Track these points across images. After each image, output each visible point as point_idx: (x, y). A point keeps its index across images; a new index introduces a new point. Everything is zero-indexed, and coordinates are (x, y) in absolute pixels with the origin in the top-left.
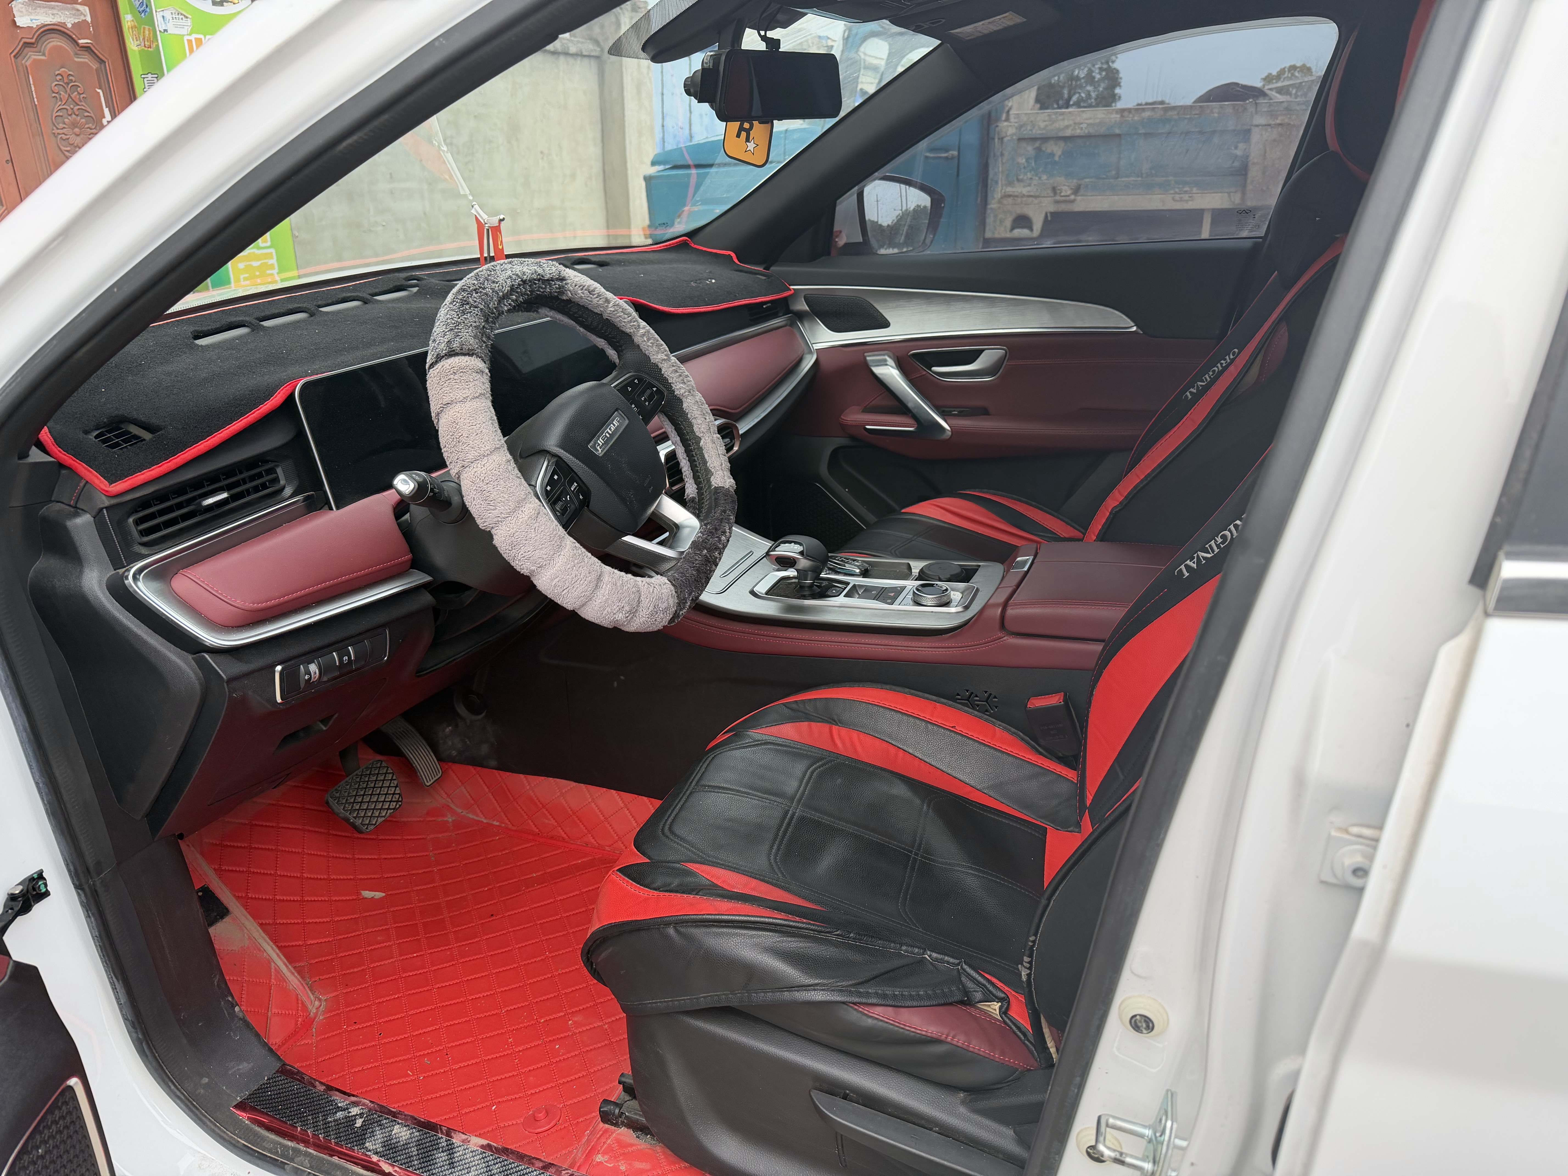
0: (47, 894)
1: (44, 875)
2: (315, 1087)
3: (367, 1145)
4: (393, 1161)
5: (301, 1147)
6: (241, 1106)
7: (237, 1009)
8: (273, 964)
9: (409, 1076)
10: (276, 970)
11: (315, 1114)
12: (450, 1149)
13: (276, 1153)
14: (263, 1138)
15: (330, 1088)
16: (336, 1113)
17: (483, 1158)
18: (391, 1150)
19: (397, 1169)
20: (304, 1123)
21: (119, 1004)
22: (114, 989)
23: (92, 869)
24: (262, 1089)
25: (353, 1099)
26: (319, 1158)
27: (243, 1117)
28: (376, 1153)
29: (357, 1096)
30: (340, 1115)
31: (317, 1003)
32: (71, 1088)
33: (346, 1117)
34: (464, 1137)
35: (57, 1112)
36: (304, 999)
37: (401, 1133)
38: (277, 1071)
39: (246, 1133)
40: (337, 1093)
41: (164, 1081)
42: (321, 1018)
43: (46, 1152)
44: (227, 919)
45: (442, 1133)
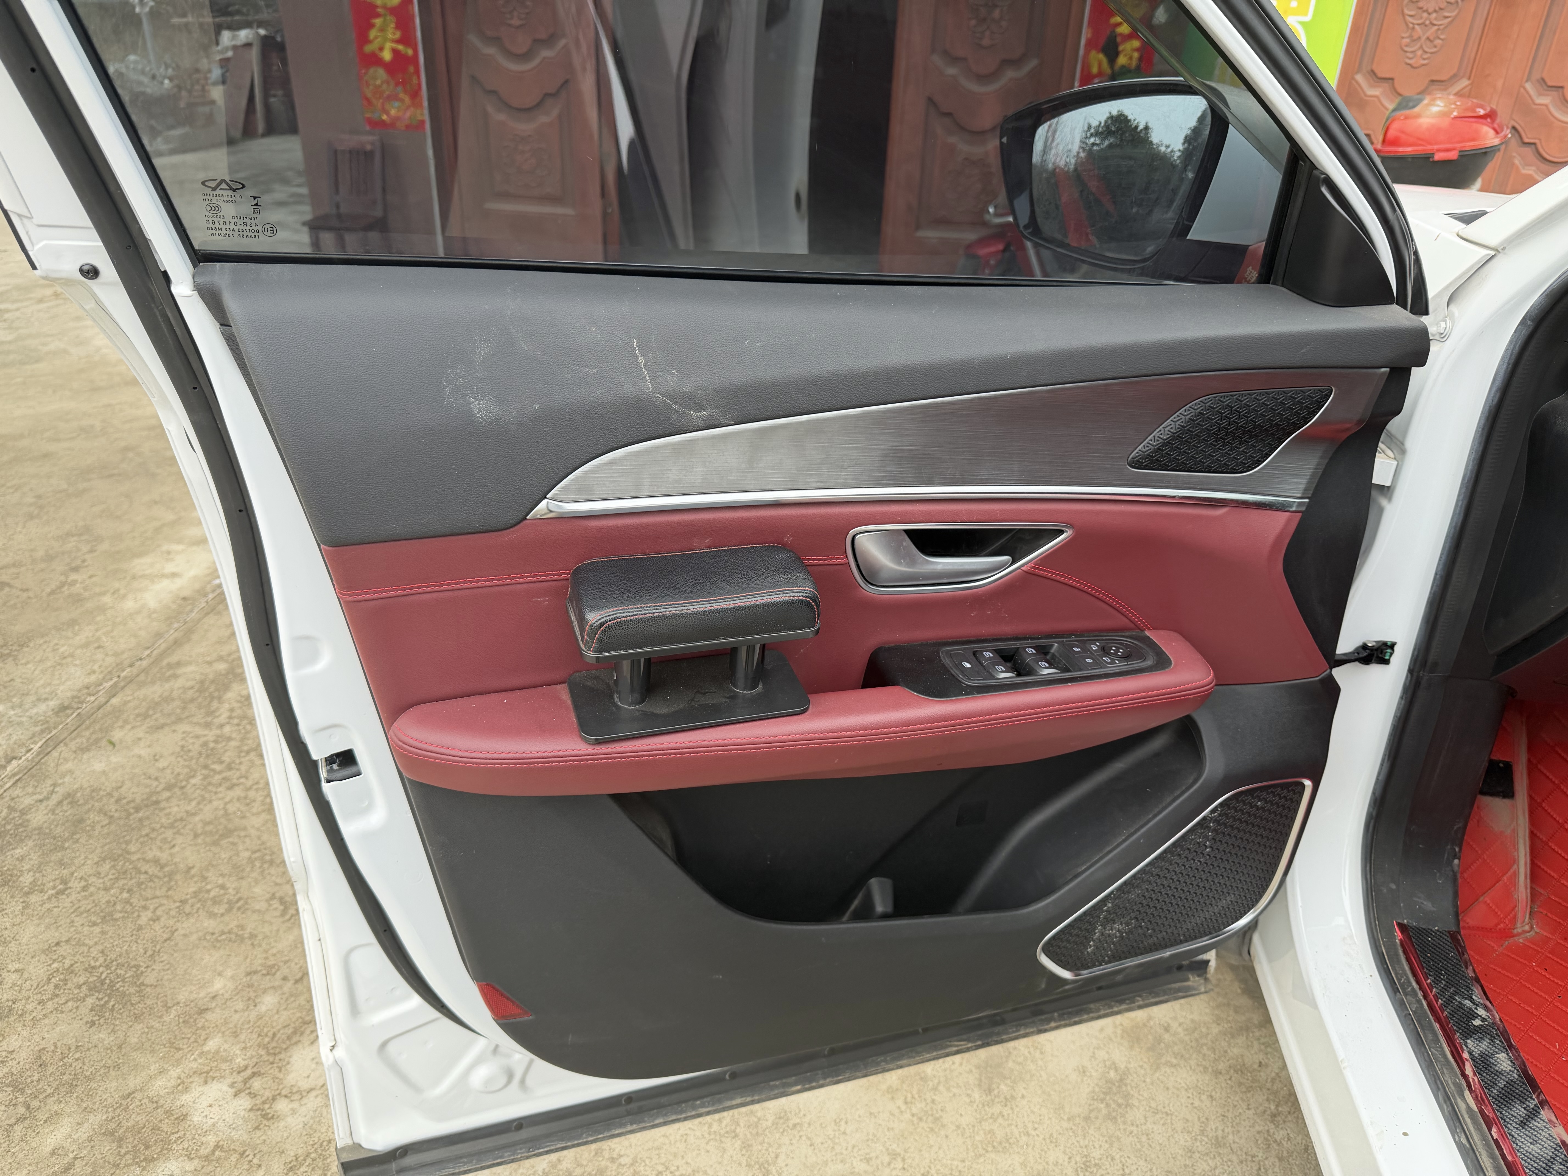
0: (1387, 662)
1: (1396, 648)
2: (1467, 968)
3: (1469, 1041)
4: (1478, 1071)
5: (1420, 994)
6: (1402, 927)
7: (1456, 861)
8: (1515, 866)
9: (1555, 1047)
10: (1514, 872)
11: (1449, 984)
12: (1533, 1114)
13: (1399, 980)
14: (1399, 961)
15: (1477, 980)
16: (1466, 999)
17: (1555, 1149)
18: (1483, 1064)
19: (1476, 1080)
20: (1437, 981)
21: (1377, 779)
22: (1382, 765)
23: (1429, 664)
24: (1427, 932)
25: (1488, 1003)
26: (1426, 1013)
27: (1398, 935)
28: (1470, 1053)
29: (1492, 1005)
30: (1467, 1003)
31: (1527, 928)
32: (1303, 786)
33: (1471, 1009)
34: (1554, 1119)
35: (1285, 791)
36: (1520, 915)
37: (1503, 1062)
38: (1449, 932)
39: (1390, 947)
40: (1480, 988)
41: (1366, 859)
42: (1521, 941)
43: (1262, 808)
44: (1507, 802)
45: (1538, 1097)
